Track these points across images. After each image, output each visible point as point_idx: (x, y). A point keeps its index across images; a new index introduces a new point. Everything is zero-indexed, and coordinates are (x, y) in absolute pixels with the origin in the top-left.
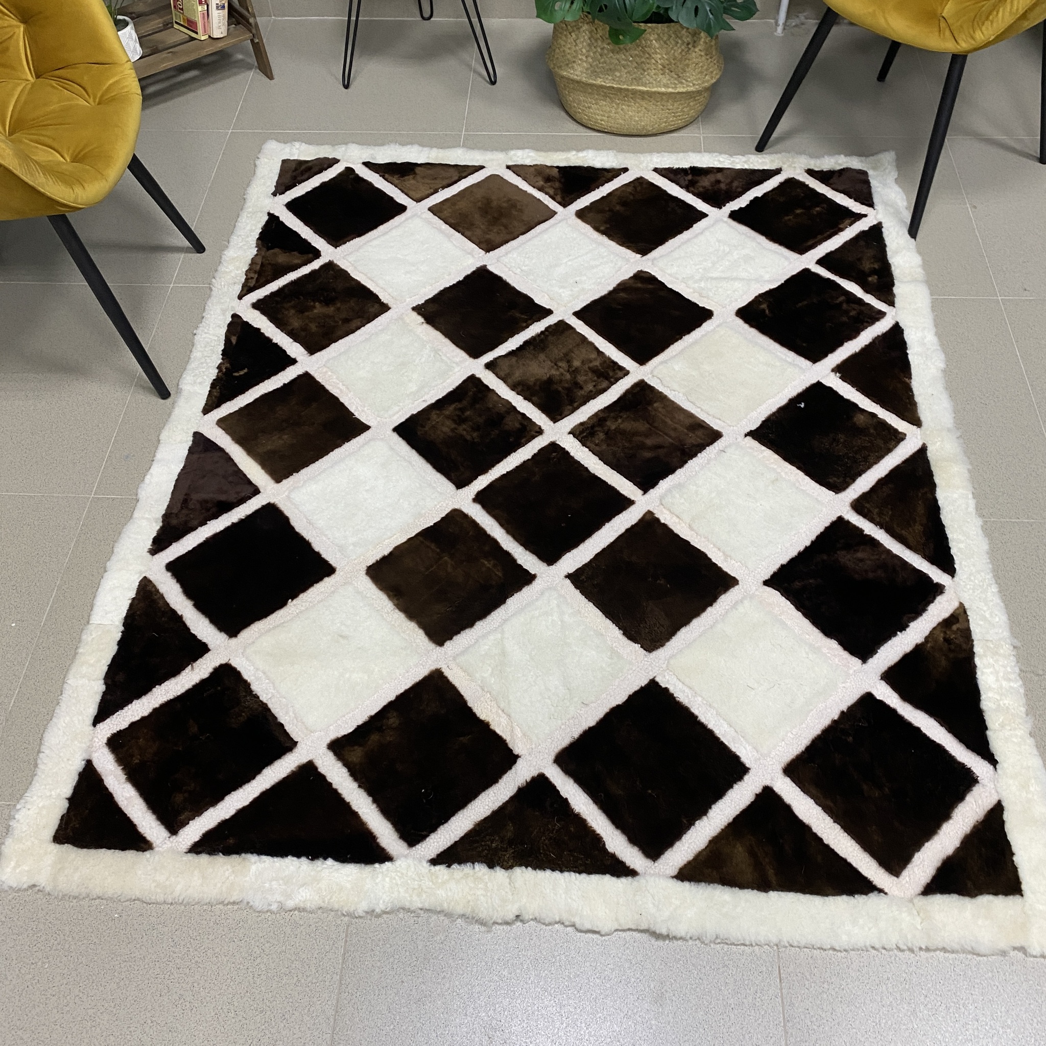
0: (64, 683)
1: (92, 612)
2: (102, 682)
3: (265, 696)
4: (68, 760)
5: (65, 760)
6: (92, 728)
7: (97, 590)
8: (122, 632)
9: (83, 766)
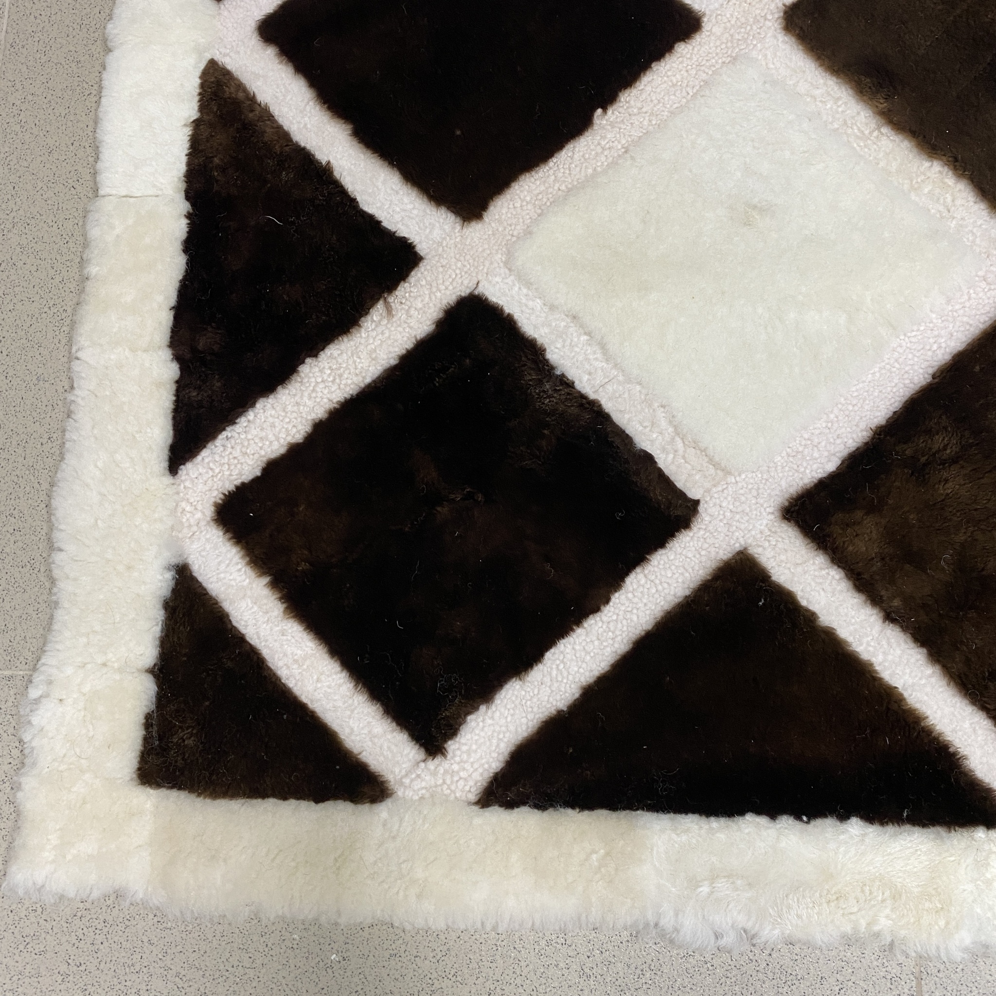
0: (71, 358)
1: (100, 165)
2: (166, 354)
3: (586, 378)
4: (129, 568)
5: (121, 568)
6: (168, 479)
7: (98, 103)
8: (189, 216)
9: (171, 584)
